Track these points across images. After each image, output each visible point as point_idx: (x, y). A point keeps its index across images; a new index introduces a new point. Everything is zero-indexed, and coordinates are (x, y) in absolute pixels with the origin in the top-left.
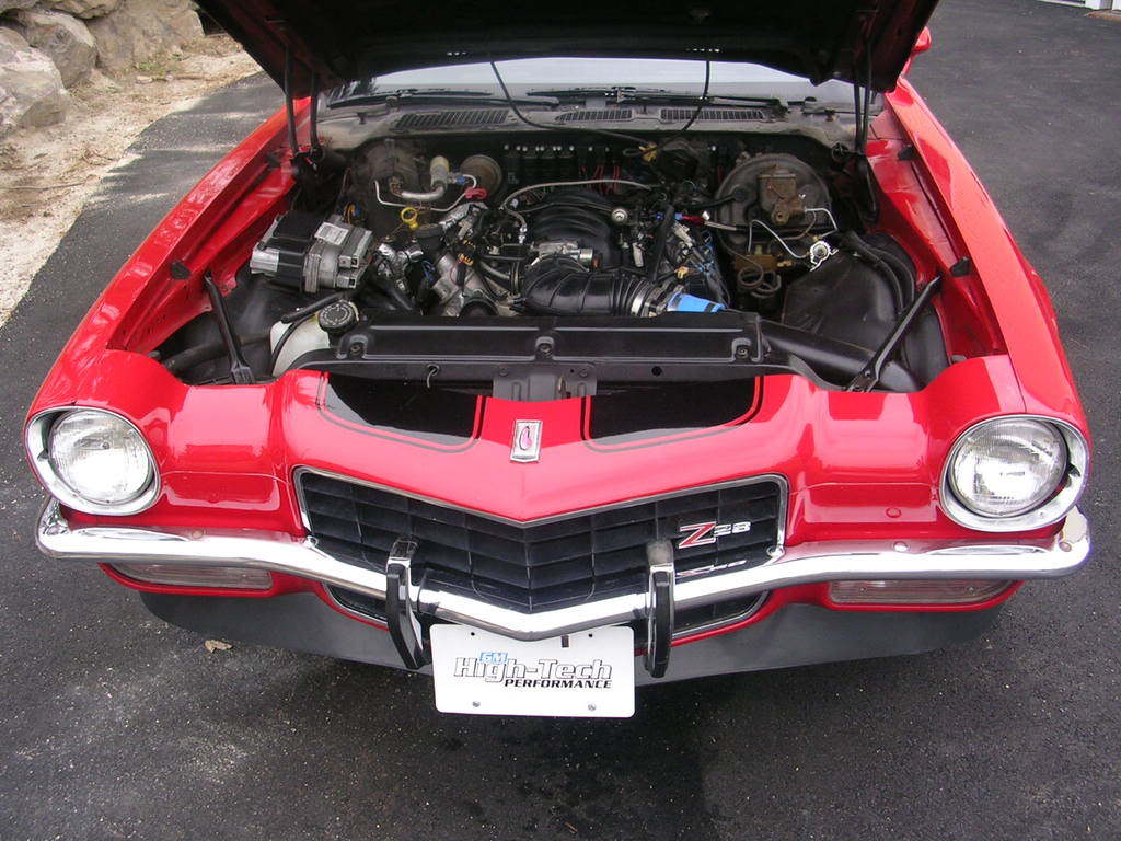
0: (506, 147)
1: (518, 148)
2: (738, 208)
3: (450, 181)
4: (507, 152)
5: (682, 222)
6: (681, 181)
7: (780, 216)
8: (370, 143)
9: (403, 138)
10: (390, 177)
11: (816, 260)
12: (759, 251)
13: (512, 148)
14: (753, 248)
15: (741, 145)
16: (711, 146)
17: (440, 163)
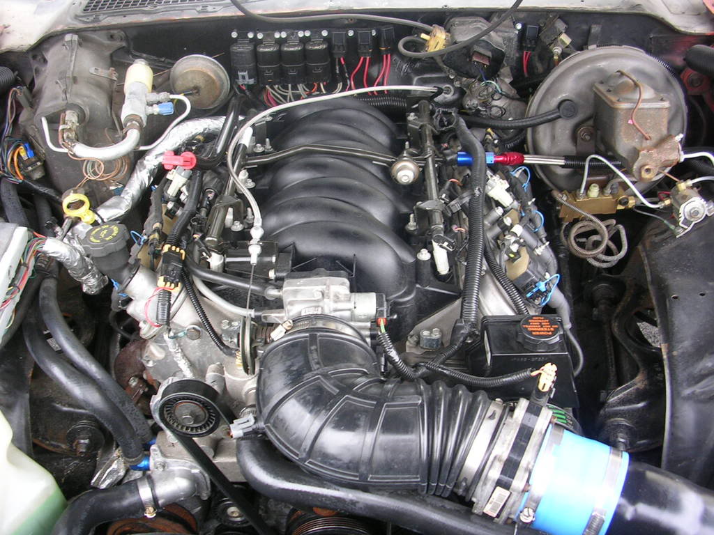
0: (234, 35)
1: (251, 35)
2: (564, 128)
3: (151, 110)
4: (235, 40)
5: (494, 168)
6: (481, 80)
7: (648, 170)
8: (48, 40)
9: (94, 30)
10: (64, 111)
11: (687, 222)
12: (594, 192)
13: (243, 35)
14: (587, 188)
15: (560, 25)
16: (515, 24)
17: (139, 74)
